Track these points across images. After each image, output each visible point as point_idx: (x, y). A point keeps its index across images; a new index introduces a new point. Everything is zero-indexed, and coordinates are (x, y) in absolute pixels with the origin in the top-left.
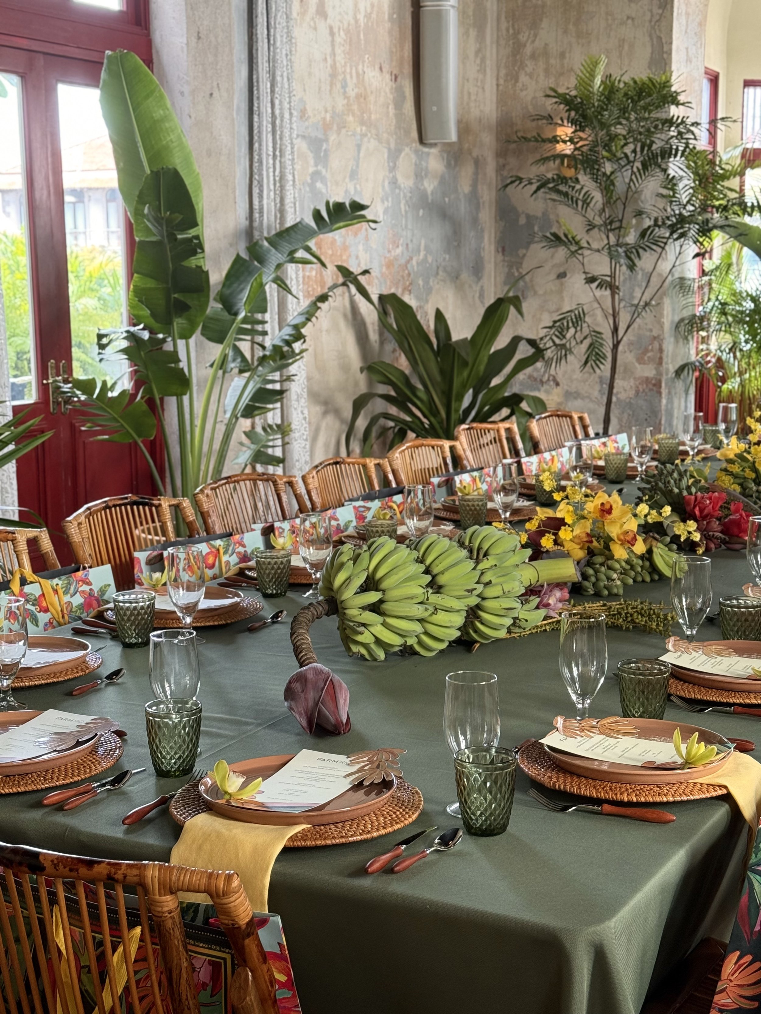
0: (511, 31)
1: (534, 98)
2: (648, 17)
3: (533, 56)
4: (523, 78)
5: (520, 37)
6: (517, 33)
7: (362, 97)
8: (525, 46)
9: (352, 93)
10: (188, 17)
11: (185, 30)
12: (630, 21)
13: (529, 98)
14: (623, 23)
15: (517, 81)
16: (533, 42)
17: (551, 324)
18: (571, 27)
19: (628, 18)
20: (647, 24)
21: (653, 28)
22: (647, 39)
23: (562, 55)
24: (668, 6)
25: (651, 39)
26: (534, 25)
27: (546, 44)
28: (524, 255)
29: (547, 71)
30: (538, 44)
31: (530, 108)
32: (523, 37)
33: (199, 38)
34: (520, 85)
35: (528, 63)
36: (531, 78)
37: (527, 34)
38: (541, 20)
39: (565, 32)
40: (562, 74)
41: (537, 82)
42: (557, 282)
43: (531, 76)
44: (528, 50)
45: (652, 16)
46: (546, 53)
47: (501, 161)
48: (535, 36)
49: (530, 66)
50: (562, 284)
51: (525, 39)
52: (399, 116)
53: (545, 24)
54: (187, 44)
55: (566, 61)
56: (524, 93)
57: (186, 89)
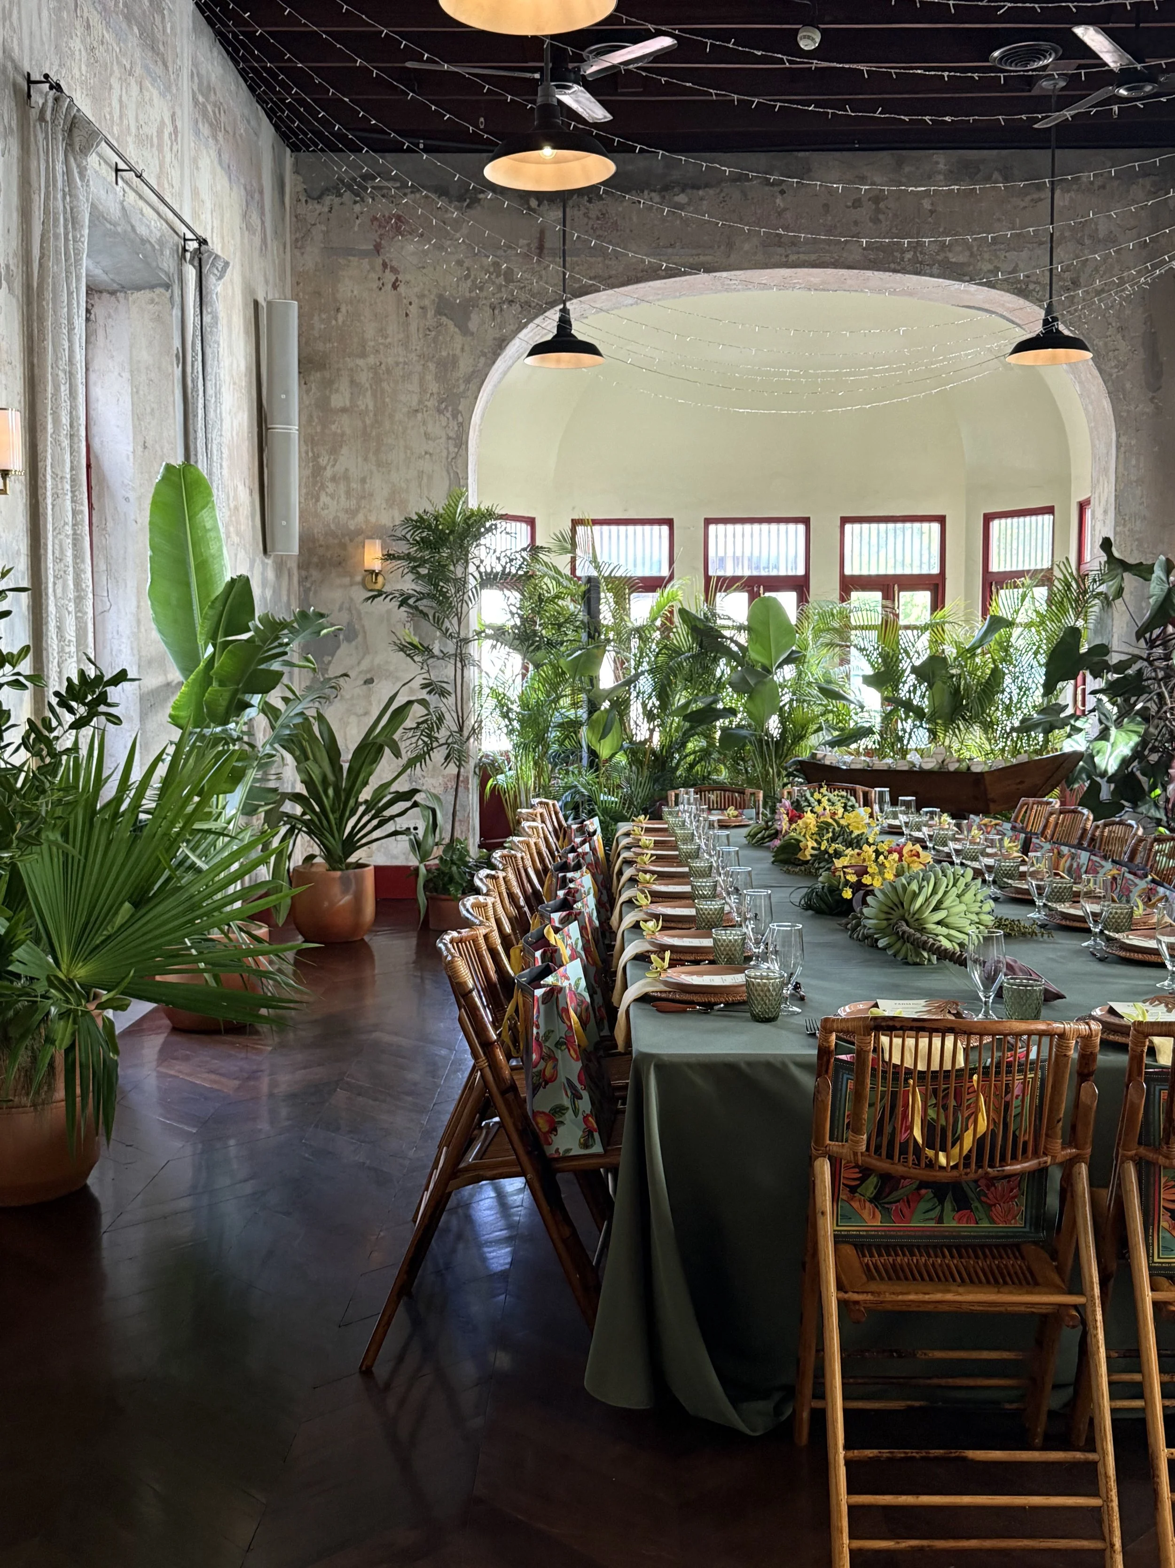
0: (310, 454)
1: (336, 517)
2: (445, 454)
3: (333, 479)
4: (324, 498)
5: (320, 460)
6: (316, 457)
7: (236, 508)
8: (325, 468)
9: (232, 506)
10: (134, 427)
11: (131, 439)
12: (428, 456)
13: (331, 517)
14: (420, 457)
15: (318, 500)
16: (333, 466)
17: (415, 725)
18: (371, 455)
19: (426, 453)
20: (444, 460)
21: (450, 464)
22: (445, 474)
23: (363, 481)
24: (464, 447)
25: (449, 473)
26: (334, 451)
27: (347, 469)
28: (330, 662)
29: (348, 494)
30: (339, 468)
31: (333, 527)
32: (323, 461)
33: (145, 447)
34: (321, 504)
35: (329, 484)
36: (333, 498)
37: (327, 458)
38: (341, 447)
39: (366, 459)
40: (364, 497)
41: (338, 502)
42: (365, 687)
43: (332, 496)
44: (328, 473)
45: (448, 453)
46: (346, 477)
47: (304, 573)
48: (336, 461)
49: (331, 487)
50: (370, 689)
51: (325, 462)
52: (254, 526)
53: (345, 450)
54: (134, 452)
55: (367, 486)
56: (326, 512)
57: (132, 496)
